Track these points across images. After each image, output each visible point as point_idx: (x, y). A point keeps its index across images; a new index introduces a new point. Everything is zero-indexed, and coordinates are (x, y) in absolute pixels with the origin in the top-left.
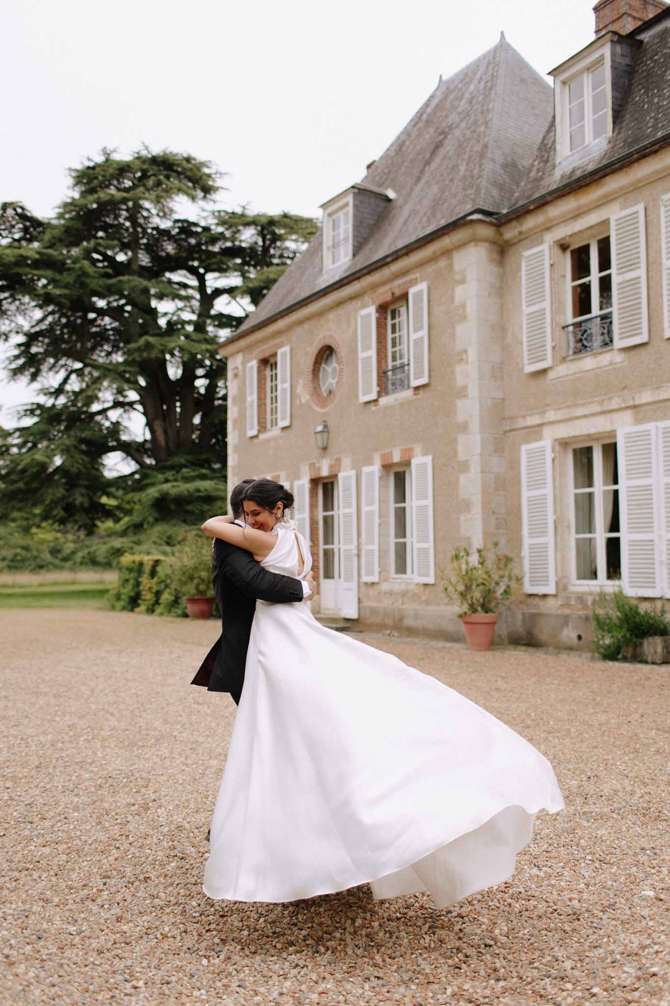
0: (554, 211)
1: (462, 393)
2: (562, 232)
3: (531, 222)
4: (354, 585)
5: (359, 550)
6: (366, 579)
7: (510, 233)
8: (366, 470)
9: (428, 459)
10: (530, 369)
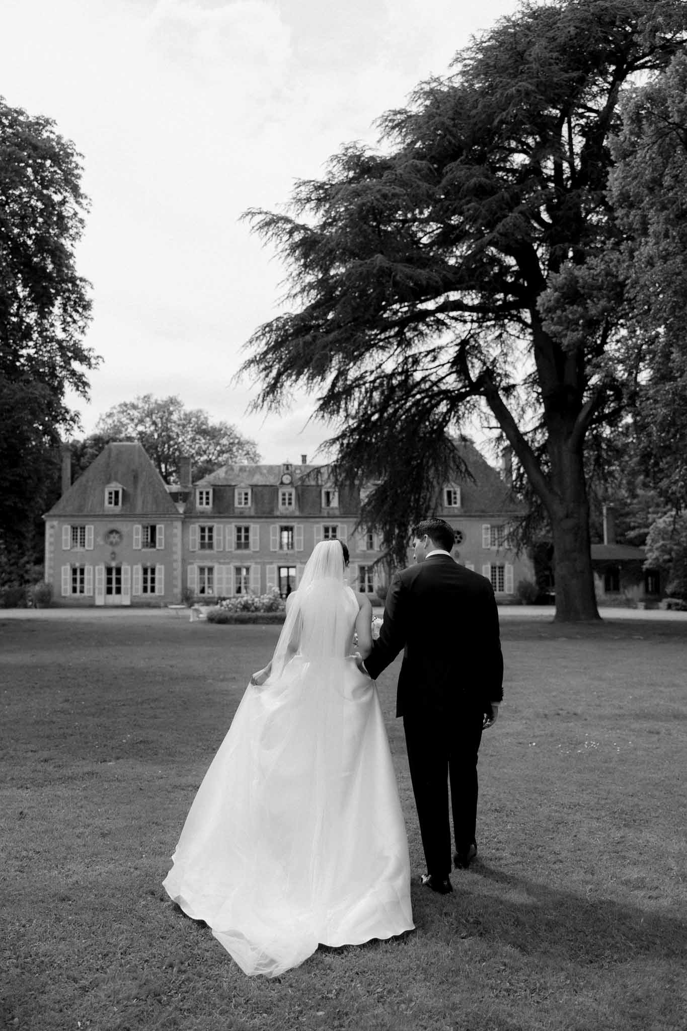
0: (201, 520)
1: (175, 553)
2: (200, 524)
3: (193, 520)
4: (129, 595)
5: (132, 588)
6: (134, 594)
7: (187, 520)
8: (135, 567)
9: (163, 567)
10: (192, 550)
